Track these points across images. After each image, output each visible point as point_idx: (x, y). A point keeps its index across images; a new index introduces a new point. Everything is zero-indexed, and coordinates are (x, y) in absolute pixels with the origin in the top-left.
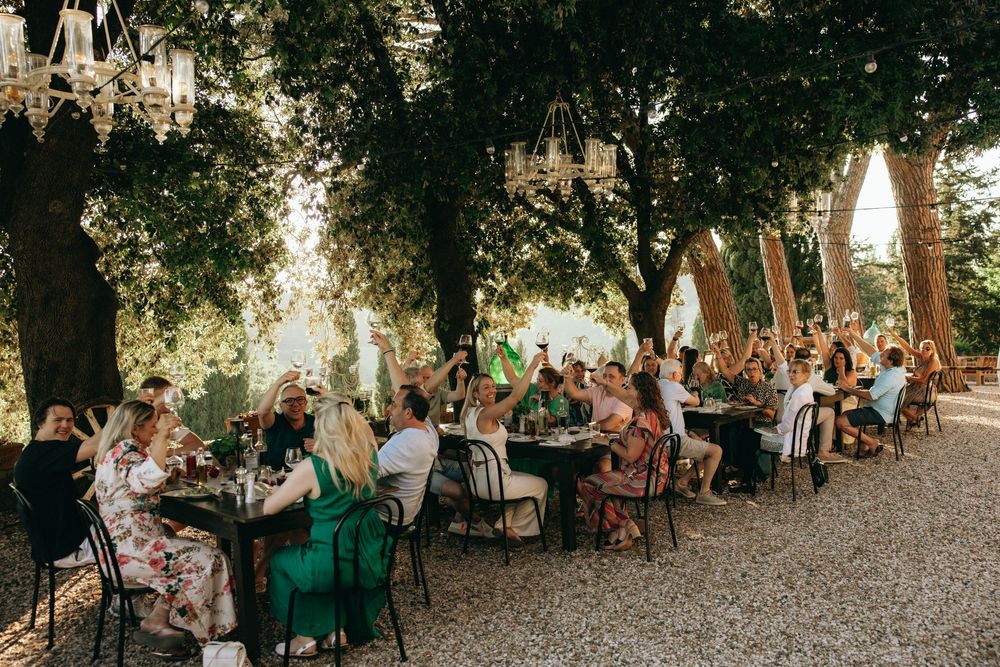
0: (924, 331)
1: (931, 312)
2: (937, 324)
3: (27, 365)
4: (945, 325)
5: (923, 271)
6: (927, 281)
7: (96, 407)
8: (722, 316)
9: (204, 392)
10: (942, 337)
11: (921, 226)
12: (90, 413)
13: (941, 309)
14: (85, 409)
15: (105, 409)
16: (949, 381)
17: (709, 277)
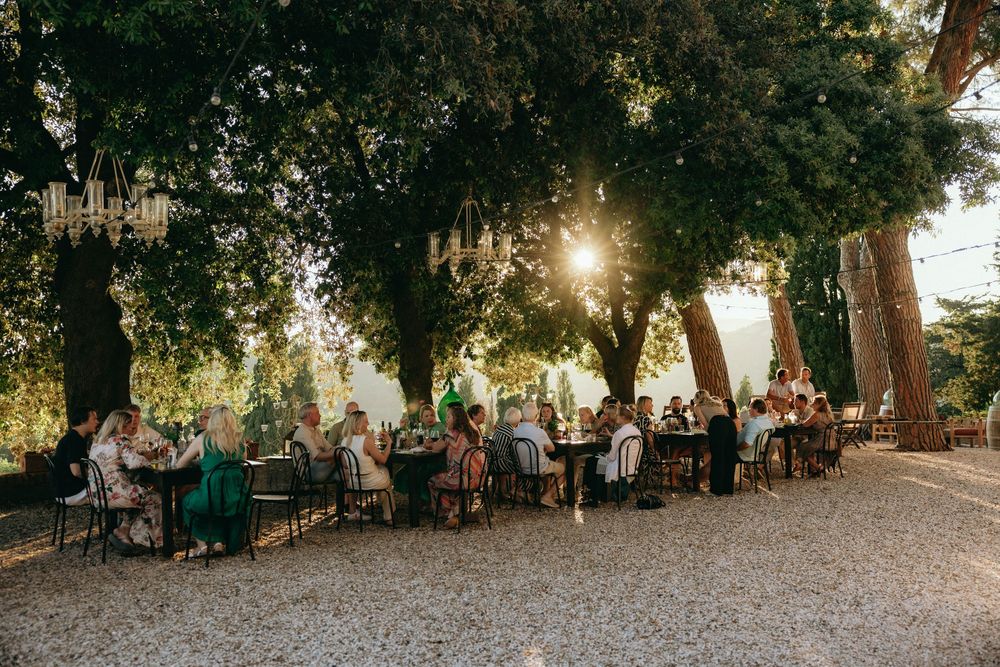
0: (902, 391)
1: (908, 373)
2: (914, 385)
4: (923, 386)
5: (898, 333)
6: (903, 343)
8: (710, 373)
10: (919, 396)
11: (895, 290)
13: (918, 370)
16: (927, 441)
17: (699, 335)
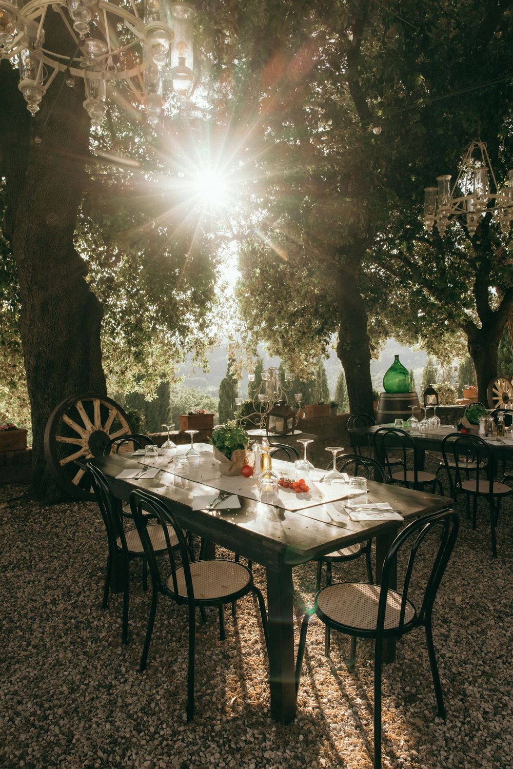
3: (29, 363)
7: (85, 399)
9: (156, 396)
12: (79, 405)
14: (76, 402)
15: (92, 402)
